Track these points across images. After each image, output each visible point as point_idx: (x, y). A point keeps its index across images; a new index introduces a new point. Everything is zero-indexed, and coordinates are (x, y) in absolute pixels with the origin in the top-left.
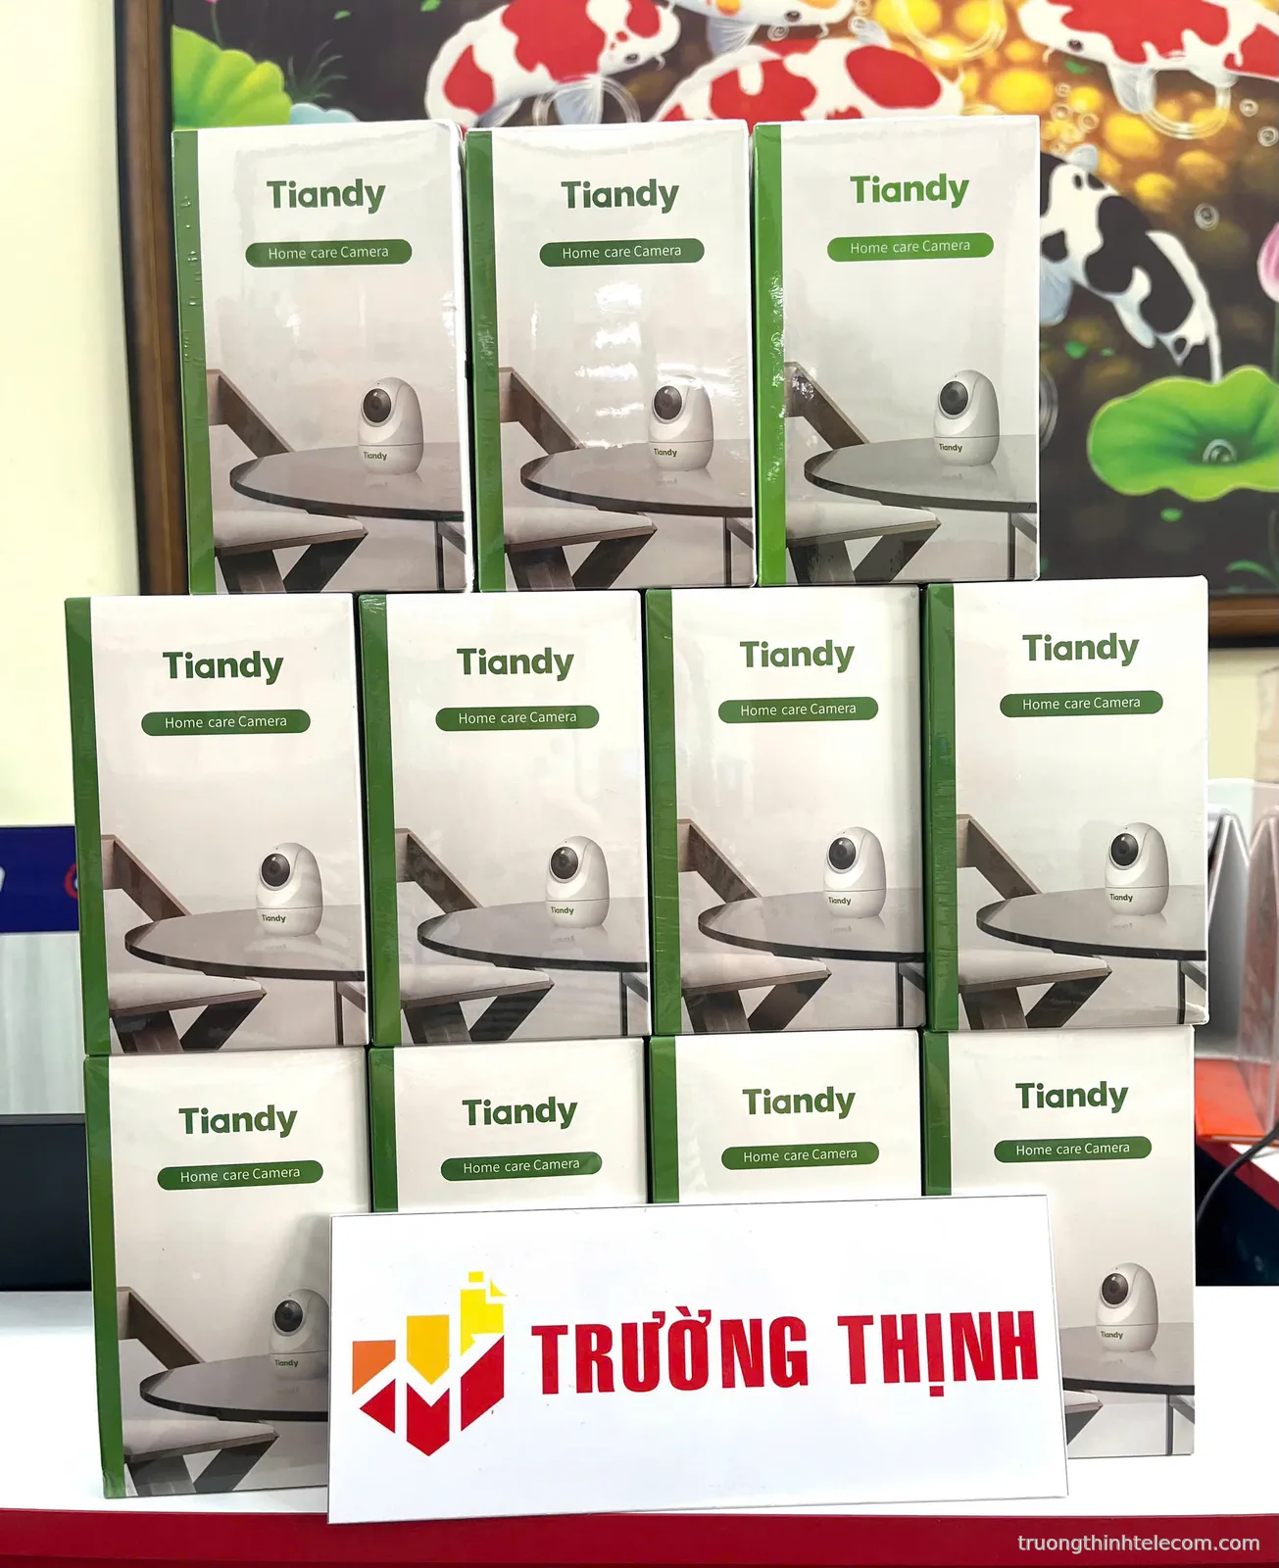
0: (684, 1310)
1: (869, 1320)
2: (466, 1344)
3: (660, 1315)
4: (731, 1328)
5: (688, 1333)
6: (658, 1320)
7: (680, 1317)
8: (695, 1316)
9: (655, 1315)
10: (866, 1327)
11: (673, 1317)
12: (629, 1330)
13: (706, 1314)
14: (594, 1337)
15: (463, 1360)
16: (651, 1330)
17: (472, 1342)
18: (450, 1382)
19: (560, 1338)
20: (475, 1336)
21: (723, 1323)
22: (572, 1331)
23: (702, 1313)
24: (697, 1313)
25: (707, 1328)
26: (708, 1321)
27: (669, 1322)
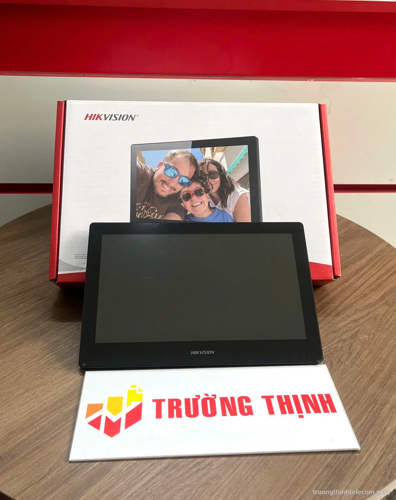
0: (207, 395)
1: (273, 397)
2: (129, 404)
3: (199, 396)
4: (224, 400)
5: (208, 401)
6: (198, 397)
7: (205, 397)
8: (210, 396)
9: (196, 396)
10: (272, 399)
11: (203, 396)
12: (187, 401)
13: (215, 396)
14: (175, 402)
15: (127, 408)
16: (195, 401)
17: (131, 404)
18: (122, 416)
19: (163, 403)
20: (132, 402)
21: (221, 398)
22: (167, 401)
23: (213, 395)
24: (211, 395)
25: (215, 399)
26: (215, 398)
27: (201, 398)
